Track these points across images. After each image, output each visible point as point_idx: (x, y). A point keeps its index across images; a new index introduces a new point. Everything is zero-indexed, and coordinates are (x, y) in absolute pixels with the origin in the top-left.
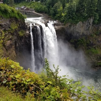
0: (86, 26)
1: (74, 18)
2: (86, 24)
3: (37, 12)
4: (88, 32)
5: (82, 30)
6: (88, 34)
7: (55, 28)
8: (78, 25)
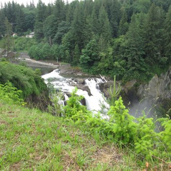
0: (164, 81)
1: (143, 69)
2: (165, 79)
3: (37, 60)
4: (168, 93)
5: (157, 91)
6: (168, 97)
7: (105, 96)
8: (151, 82)
